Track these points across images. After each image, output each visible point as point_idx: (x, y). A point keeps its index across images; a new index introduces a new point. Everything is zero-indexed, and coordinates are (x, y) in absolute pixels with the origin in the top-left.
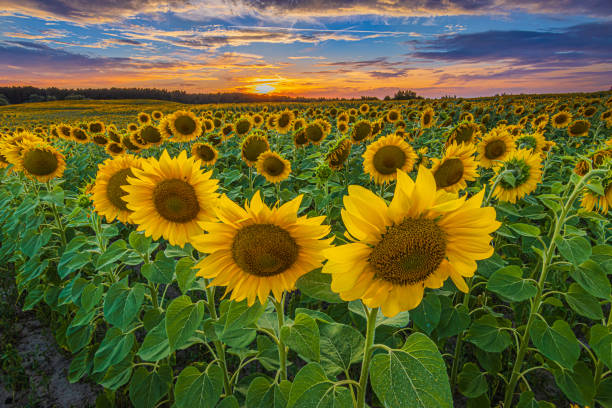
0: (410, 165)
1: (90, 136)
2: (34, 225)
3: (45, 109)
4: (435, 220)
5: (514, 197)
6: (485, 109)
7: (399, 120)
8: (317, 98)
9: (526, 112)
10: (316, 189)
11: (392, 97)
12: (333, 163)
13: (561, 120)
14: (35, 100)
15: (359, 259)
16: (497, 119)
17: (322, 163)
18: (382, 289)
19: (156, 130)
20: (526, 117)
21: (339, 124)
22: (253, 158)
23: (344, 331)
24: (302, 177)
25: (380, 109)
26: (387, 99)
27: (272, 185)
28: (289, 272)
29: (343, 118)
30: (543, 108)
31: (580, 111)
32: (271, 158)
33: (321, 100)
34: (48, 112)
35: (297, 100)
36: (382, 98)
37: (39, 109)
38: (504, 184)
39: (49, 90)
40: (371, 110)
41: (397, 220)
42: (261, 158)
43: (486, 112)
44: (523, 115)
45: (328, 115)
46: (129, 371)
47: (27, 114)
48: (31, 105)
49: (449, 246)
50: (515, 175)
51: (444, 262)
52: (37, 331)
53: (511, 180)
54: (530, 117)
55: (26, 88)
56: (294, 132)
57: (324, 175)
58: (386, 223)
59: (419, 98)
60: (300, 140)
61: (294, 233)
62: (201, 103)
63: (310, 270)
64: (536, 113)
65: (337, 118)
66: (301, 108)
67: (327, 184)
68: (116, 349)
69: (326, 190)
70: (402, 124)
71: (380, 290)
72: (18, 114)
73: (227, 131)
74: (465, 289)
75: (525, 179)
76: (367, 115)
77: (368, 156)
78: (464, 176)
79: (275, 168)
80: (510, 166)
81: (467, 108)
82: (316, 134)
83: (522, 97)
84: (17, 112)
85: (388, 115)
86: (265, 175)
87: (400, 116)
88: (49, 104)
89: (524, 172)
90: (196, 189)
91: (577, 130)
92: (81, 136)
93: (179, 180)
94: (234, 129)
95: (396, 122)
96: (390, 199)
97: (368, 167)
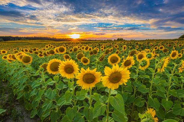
0: (119, 61)
1: (34, 52)
2: (22, 75)
3: (14, 42)
4: (120, 72)
5: (144, 69)
6: (142, 44)
7: (118, 47)
8: (94, 40)
9: (153, 45)
10: (96, 66)
11: (116, 40)
12: (100, 60)
13: (161, 48)
14: (11, 40)
15: (107, 79)
16: (145, 47)
17: (98, 60)
18: (111, 84)
19: (53, 51)
20: (153, 47)
21: (101, 49)
22: (80, 59)
23: (104, 97)
24: (93, 63)
25: (112, 44)
26: (115, 40)
27: (85, 65)
28: (93, 83)
29: (102, 47)
30: (158, 44)
31: (168, 45)
32: (84, 58)
33: (95, 40)
34: (15, 43)
35: (88, 40)
36: (113, 40)
37: (12, 43)
38: (141, 65)
39: (16, 37)
40: (110, 44)
41: (113, 72)
42: (82, 59)
43: (142, 45)
44: (152, 46)
45: (98, 45)
46: (50, 112)
47: (9, 44)
48: (10, 41)
49: (122, 77)
50: (144, 63)
51: (122, 79)
52: (18, 106)
53: (143, 65)
54: (154, 47)
55: (9, 37)
56: (90, 51)
57: (98, 63)
58: (111, 73)
59: (124, 40)
60: (91, 53)
61: (95, 75)
62: (61, 41)
63: (98, 82)
64: (156, 45)
65: (101, 47)
66: (90, 43)
67: (99, 65)
68: (48, 106)
69: (99, 67)
70: (118, 49)
71: (111, 85)
72: (6, 44)
73: (71, 51)
74: (126, 84)
75: (146, 65)
76: (109, 46)
77: (109, 59)
78: (131, 64)
79: (85, 61)
80: (143, 61)
81: (137, 44)
82: (95, 52)
83: (153, 40)
84: (6, 43)
85: (115, 46)
86: (83, 63)
87: (118, 46)
88: (16, 41)
89: (146, 63)
90: (73, 67)
91: (165, 51)
92: (31, 52)
93: (70, 65)
94: (73, 50)
95: (117, 48)
96: (112, 68)
97: (109, 61)
